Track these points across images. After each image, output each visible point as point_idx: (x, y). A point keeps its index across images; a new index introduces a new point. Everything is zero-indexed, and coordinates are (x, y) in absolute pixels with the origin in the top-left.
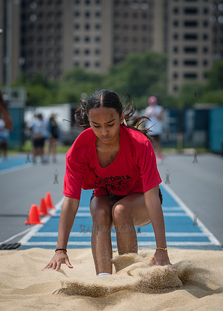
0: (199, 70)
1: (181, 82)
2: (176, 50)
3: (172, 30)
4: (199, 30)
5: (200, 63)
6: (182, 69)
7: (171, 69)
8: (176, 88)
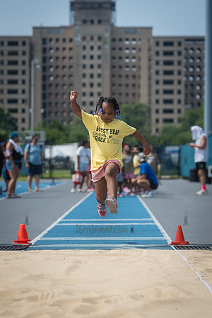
0: (175, 116)
1: (161, 125)
2: (157, 102)
3: (154, 87)
4: (175, 87)
5: (176, 111)
6: (162, 116)
7: (154, 116)
8: (157, 130)
